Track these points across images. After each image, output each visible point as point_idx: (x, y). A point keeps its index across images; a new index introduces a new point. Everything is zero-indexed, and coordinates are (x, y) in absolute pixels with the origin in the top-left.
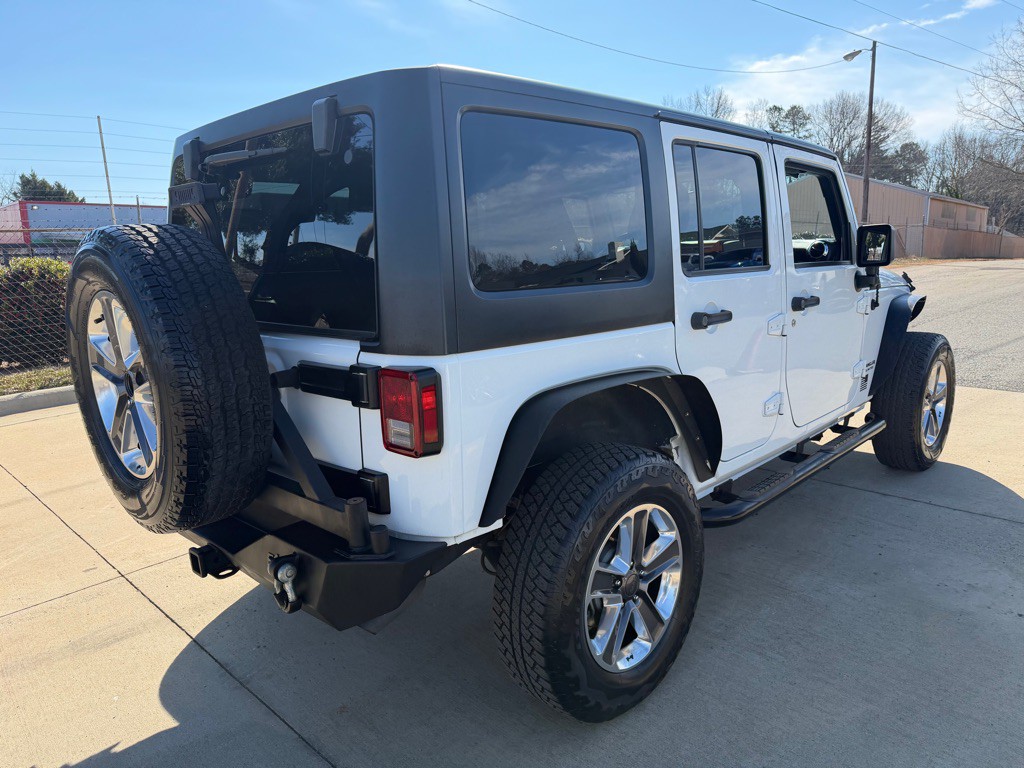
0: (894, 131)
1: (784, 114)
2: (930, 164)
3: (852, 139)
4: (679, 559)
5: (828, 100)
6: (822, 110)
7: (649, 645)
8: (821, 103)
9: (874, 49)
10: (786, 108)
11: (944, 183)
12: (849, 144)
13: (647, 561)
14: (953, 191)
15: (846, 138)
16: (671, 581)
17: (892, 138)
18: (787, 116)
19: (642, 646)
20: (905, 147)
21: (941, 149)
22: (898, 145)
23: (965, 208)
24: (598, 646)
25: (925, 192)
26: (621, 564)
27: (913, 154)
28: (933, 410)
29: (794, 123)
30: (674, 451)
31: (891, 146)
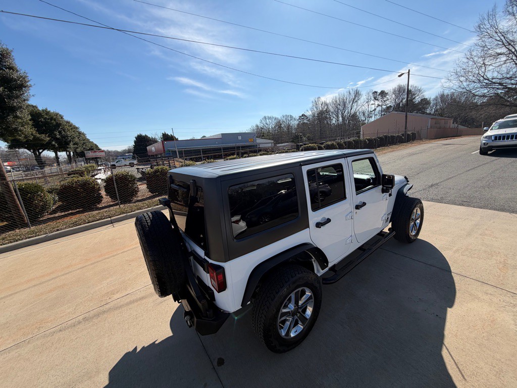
0: (418, 95)
1: (378, 94)
2: (431, 105)
3: (403, 99)
4: (313, 300)
5: (394, 88)
6: (392, 91)
7: (302, 327)
8: (392, 89)
9: (409, 72)
10: (379, 91)
11: (436, 110)
12: (402, 101)
13: (300, 303)
14: (440, 113)
15: (401, 99)
16: (309, 311)
17: (417, 97)
18: (380, 94)
19: (300, 327)
20: (422, 100)
21: (436, 99)
22: (420, 100)
23: (444, 120)
24: (283, 333)
25: (430, 114)
26: (292, 306)
27: (425, 102)
28: (415, 223)
29: (382, 96)
30: (313, 262)
31: (417, 99)
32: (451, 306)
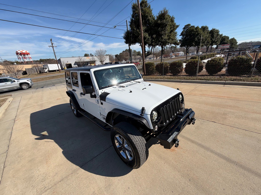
32: (63, 152)
